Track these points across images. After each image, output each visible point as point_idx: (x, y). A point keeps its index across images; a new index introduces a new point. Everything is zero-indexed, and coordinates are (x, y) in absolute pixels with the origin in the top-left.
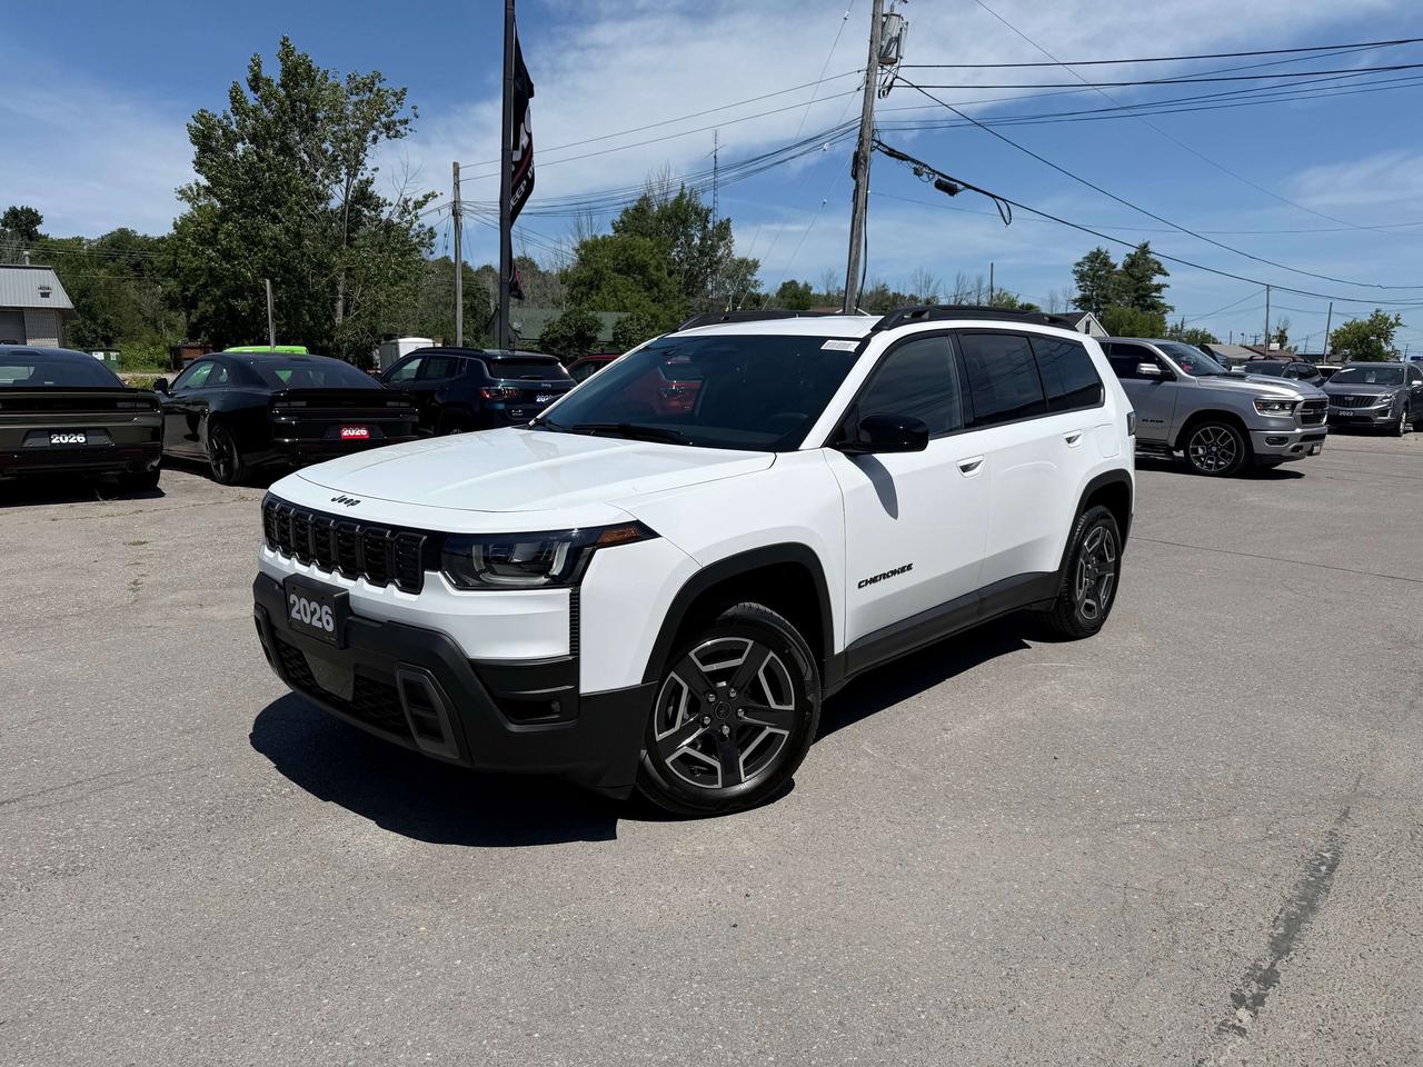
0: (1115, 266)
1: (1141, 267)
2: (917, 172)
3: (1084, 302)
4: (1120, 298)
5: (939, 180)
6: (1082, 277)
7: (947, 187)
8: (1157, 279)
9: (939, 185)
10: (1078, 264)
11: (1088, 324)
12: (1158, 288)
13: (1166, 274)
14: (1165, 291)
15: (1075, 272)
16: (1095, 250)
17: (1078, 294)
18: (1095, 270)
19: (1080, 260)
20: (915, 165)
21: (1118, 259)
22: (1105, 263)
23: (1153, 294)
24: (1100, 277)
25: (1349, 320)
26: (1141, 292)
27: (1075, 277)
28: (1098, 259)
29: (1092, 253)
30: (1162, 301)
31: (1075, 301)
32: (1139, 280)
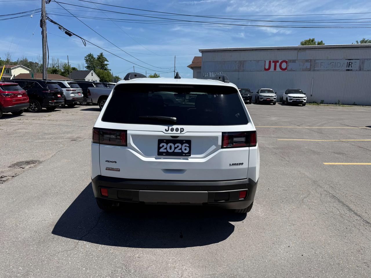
0: (95, 58)
1: (101, 59)
2: (60, 28)
3: (88, 67)
4: (97, 67)
5: (66, 31)
6: (87, 61)
7: (69, 34)
8: (106, 63)
9: (66, 33)
10: (85, 57)
11: (92, 73)
12: (106, 65)
13: (108, 61)
14: (108, 66)
15: (85, 59)
16: (90, 54)
17: (86, 65)
18: (90, 58)
19: (86, 56)
20: (59, 26)
21: (96, 57)
22: (92, 57)
23: (105, 66)
24: (91, 61)
25: (150, 75)
26: (102, 66)
27: (85, 60)
28: (90, 56)
29: (89, 54)
30: (108, 68)
31: (86, 67)
32: (102, 62)
